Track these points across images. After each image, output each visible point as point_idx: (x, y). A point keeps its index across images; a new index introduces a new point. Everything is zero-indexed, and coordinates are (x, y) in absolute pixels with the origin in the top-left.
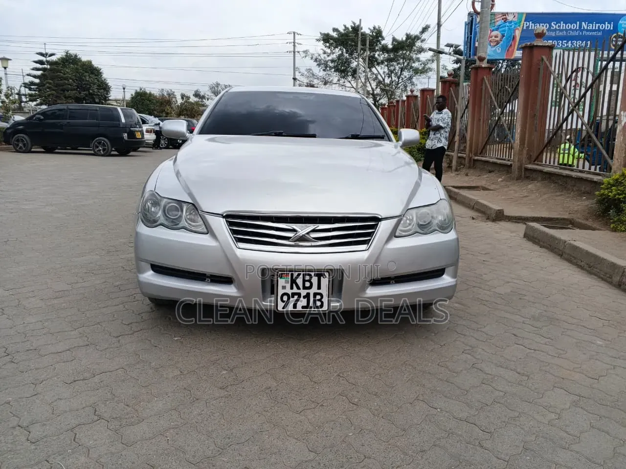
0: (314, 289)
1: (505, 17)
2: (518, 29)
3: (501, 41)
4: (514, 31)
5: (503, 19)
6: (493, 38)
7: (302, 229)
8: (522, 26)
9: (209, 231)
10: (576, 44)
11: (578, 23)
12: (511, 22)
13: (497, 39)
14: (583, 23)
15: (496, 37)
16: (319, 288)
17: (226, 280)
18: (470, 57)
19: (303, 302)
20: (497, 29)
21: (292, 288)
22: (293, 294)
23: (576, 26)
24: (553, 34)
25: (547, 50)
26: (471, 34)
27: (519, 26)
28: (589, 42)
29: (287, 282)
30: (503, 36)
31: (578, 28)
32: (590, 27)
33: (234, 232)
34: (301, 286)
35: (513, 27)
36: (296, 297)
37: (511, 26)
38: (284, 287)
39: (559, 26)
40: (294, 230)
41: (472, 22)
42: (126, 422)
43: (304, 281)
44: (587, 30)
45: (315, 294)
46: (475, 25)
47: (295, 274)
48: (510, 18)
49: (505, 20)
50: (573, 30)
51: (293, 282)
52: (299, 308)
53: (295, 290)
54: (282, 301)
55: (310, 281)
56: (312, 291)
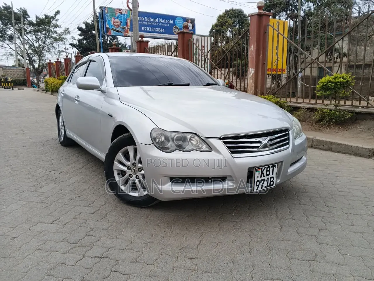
0: (271, 175)
1: (120, 11)
2: (128, 19)
3: (120, 25)
4: (127, 20)
5: (120, 12)
6: (116, 23)
7: (264, 141)
8: (130, 17)
10: (158, 30)
11: (157, 18)
12: (124, 15)
13: (118, 24)
14: (160, 19)
15: (117, 22)
16: (273, 174)
17: (223, 179)
18: (104, 33)
19: (265, 184)
20: (117, 18)
21: (261, 177)
22: (262, 180)
23: (157, 20)
24: (146, 23)
25: (191, 35)
26: (103, 19)
27: (129, 17)
28: (164, 29)
29: (259, 174)
30: (121, 22)
31: (158, 21)
32: (163, 22)
33: (229, 148)
34: (265, 175)
35: (126, 17)
36: (263, 181)
37: (125, 17)
38: (258, 177)
39: (149, 20)
40: (260, 142)
41: (103, 12)
43: (267, 171)
44: (162, 23)
45: (271, 178)
46: (105, 14)
47: (263, 168)
48: (124, 12)
49: (121, 13)
50: (156, 22)
51: (262, 173)
52: (264, 188)
53: (263, 178)
54: (257, 185)
55: (269, 171)
56: (269, 177)
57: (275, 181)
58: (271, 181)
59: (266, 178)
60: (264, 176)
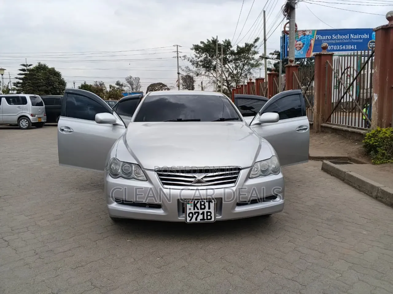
0: (207, 209)
1: (304, 33)
2: (312, 40)
3: (303, 47)
4: (311, 41)
5: (303, 34)
6: (298, 45)
7: (199, 176)
8: (315, 38)
9: (148, 179)
10: (348, 47)
11: (348, 35)
12: (308, 36)
13: (300, 46)
14: (351, 35)
15: (300, 45)
17: (158, 206)
18: (285, 57)
19: (201, 217)
20: (300, 40)
21: (194, 209)
22: (195, 213)
23: (347, 37)
24: (334, 42)
25: (330, 56)
26: (284, 43)
27: (313, 38)
28: (355, 46)
30: (304, 44)
31: (348, 38)
32: (356, 37)
33: (162, 179)
35: (309, 38)
36: (197, 214)
37: (308, 38)
38: (190, 209)
39: (337, 37)
40: (194, 177)
41: (284, 36)
42: (110, 288)
43: (201, 205)
44: (354, 39)
45: (207, 212)
46: (287, 38)
47: (196, 201)
48: (307, 33)
49: (305, 35)
50: (345, 39)
51: (195, 205)
52: (199, 220)
53: (196, 210)
54: (189, 217)
55: (204, 205)
56: (205, 211)
57: (213, 215)
58: (207, 216)
59: (201, 211)
60: (198, 209)
